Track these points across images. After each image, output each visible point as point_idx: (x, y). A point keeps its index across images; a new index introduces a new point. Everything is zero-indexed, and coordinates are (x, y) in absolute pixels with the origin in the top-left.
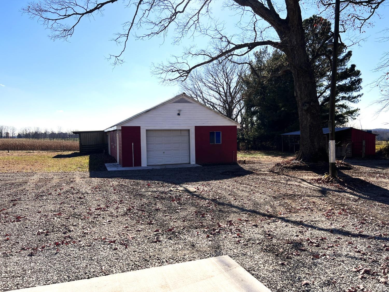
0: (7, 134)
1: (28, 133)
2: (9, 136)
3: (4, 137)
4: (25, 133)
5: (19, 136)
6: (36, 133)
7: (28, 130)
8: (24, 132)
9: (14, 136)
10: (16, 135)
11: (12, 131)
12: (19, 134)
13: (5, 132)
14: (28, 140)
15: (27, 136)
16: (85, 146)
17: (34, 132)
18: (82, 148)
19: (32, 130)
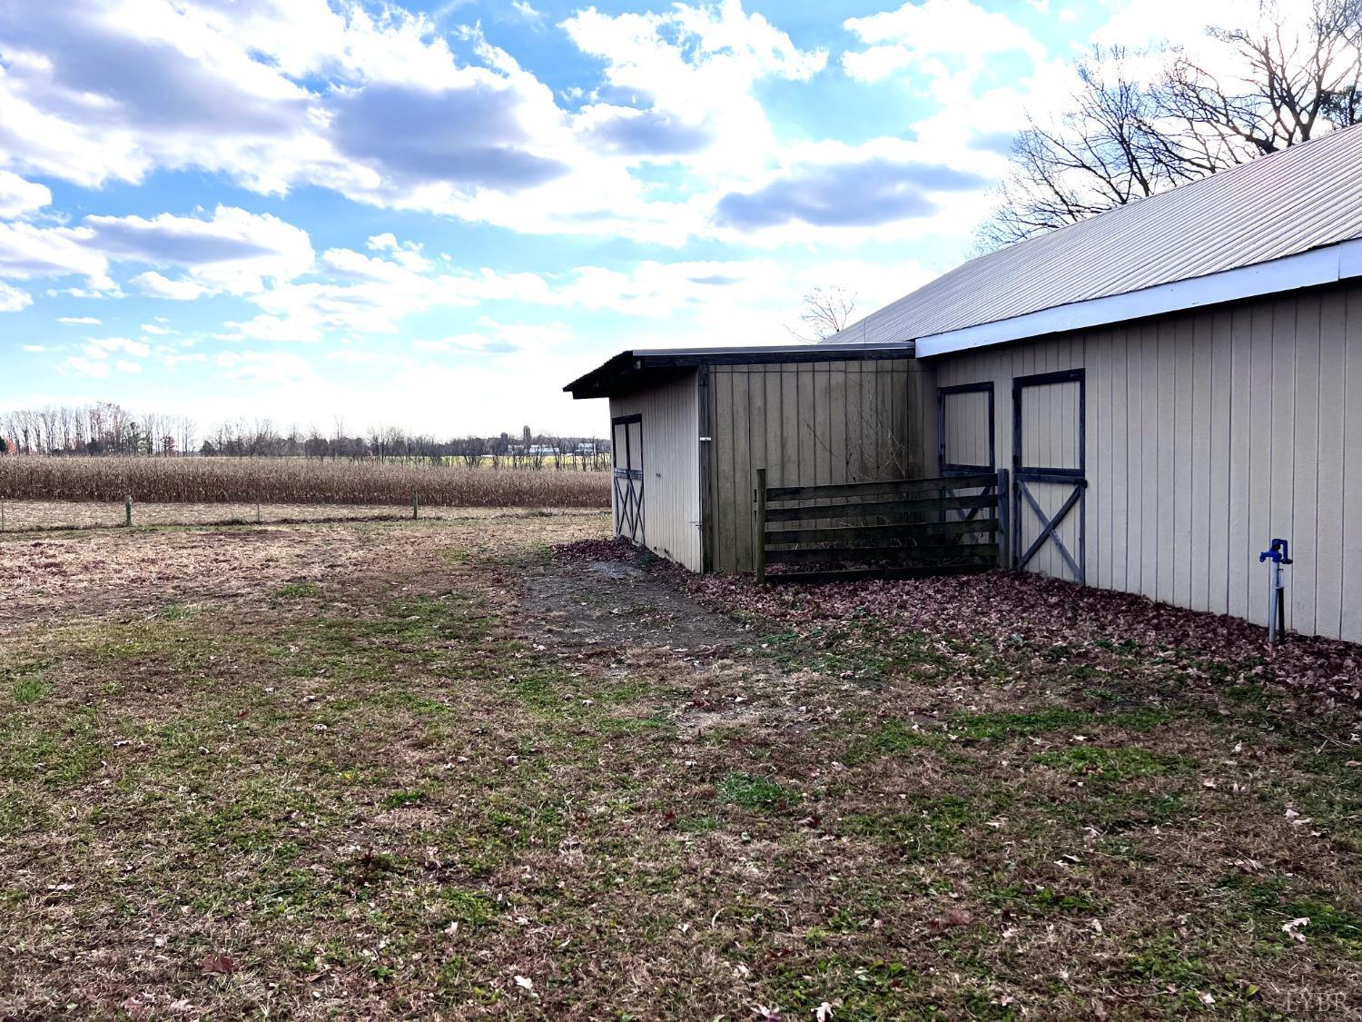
0: (168, 442)
1: (234, 438)
2: (175, 449)
3: (158, 454)
4: (224, 440)
5: (207, 450)
6: (260, 439)
7: (234, 428)
8: (223, 436)
9: (190, 448)
10: (199, 445)
11: (182, 432)
12: (206, 442)
13: (161, 436)
14: (236, 460)
15: (233, 448)
16: (796, 492)
17: (255, 435)
18: (768, 516)
19: (247, 429)
